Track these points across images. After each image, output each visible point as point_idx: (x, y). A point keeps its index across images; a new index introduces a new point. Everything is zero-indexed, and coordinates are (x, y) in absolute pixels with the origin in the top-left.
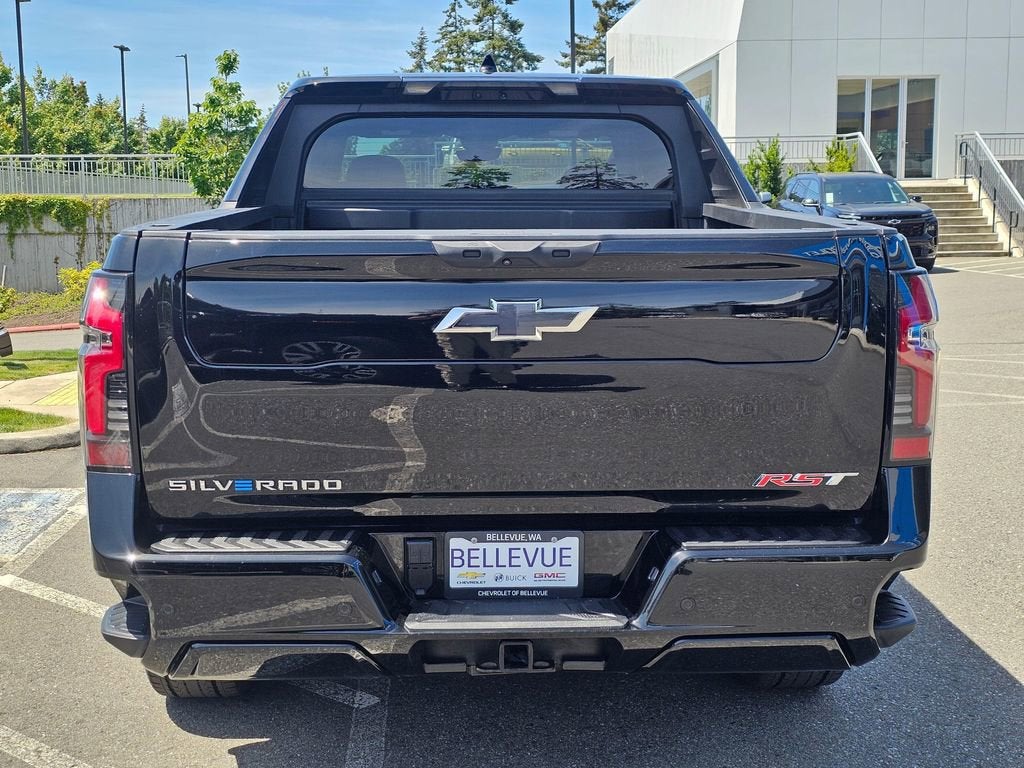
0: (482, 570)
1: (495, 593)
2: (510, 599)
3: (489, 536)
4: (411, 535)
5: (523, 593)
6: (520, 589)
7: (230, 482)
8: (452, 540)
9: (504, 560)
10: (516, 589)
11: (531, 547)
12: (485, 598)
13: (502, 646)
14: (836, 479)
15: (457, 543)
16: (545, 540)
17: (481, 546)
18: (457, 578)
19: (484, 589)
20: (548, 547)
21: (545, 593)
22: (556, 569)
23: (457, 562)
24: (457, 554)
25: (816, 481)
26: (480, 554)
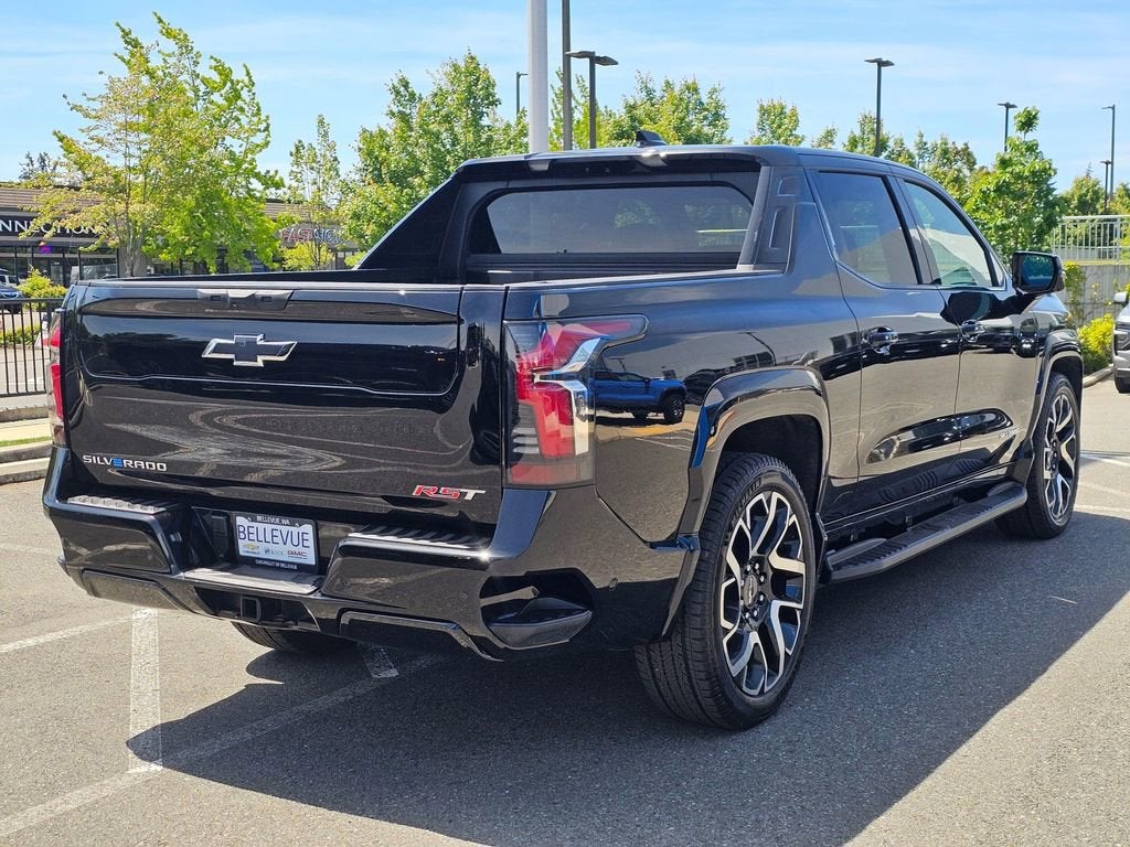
0: (256, 544)
1: (265, 563)
2: (274, 568)
3: (259, 518)
5: (282, 565)
6: (280, 562)
8: (238, 518)
9: (269, 539)
10: (278, 561)
11: (285, 529)
12: (259, 565)
14: (470, 494)
15: (241, 521)
16: (292, 525)
17: (254, 524)
18: (244, 548)
19: (259, 559)
20: (295, 530)
21: (295, 567)
22: (300, 549)
23: (242, 536)
24: (241, 529)
25: (456, 495)
26: (254, 530)
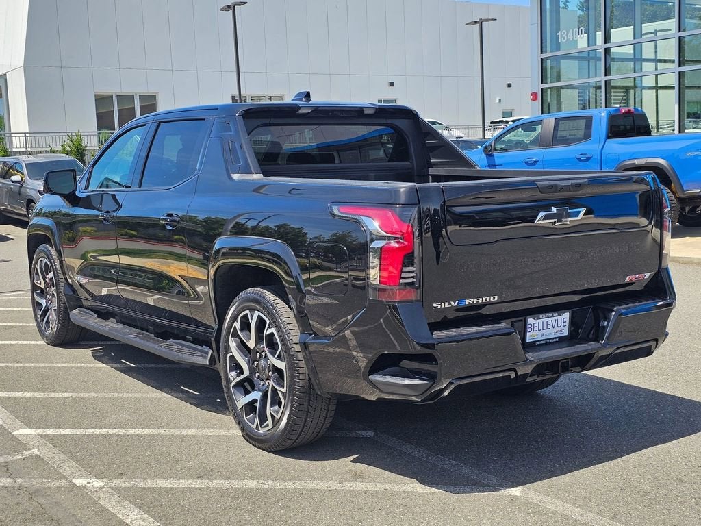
0: (538, 332)
1: (542, 342)
2: (546, 344)
3: (541, 316)
4: (514, 319)
5: (551, 341)
7: (457, 302)
8: (528, 320)
9: (545, 326)
10: (547, 339)
11: (554, 319)
12: (538, 345)
13: (560, 363)
14: (647, 275)
15: (530, 321)
16: (559, 315)
17: (537, 321)
18: (529, 337)
19: (538, 341)
20: (559, 318)
21: (558, 340)
22: (561, 328)
23: (530, 330)
24: (530, 326)
26: (537, 325)
